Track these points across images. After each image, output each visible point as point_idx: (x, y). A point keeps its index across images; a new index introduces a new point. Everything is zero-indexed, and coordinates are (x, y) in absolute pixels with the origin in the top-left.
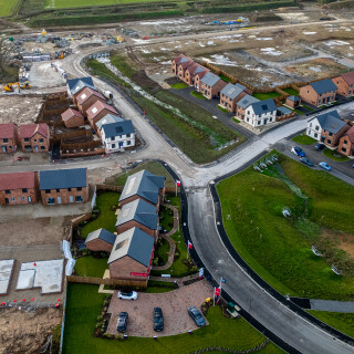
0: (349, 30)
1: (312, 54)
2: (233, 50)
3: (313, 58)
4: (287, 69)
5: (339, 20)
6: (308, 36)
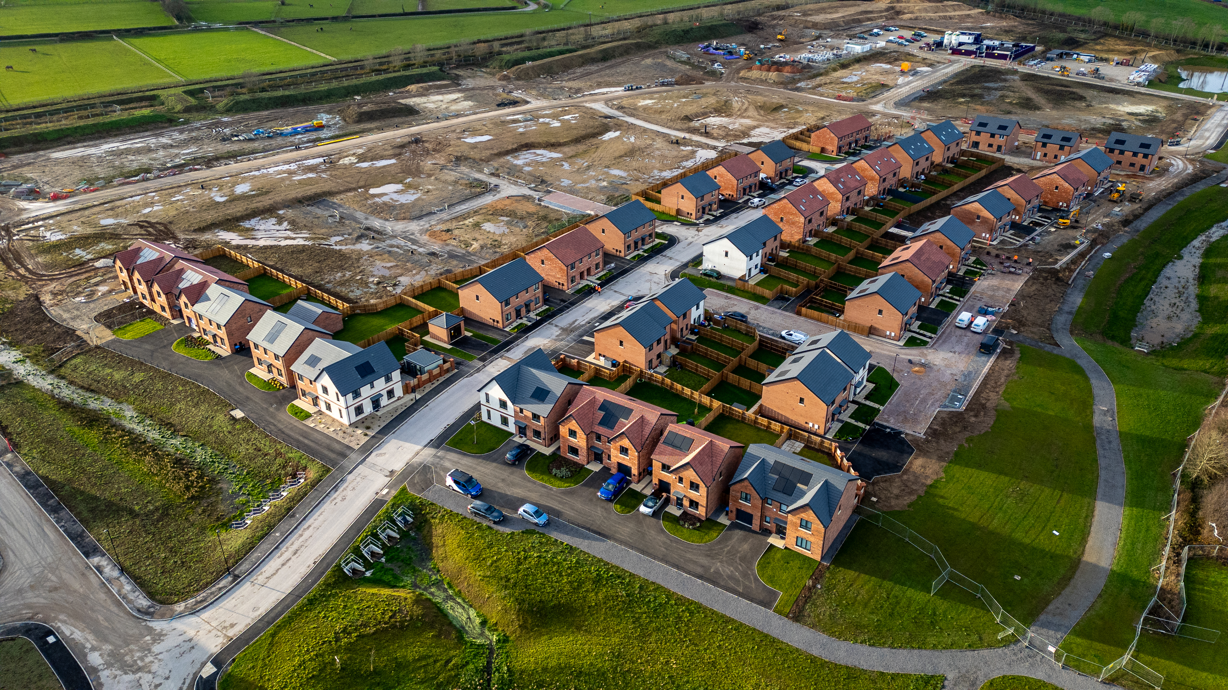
0: (557, 124)
1: (486, 189)
3: (488, 200)
4: (433, 234)
5: (535, 104)
6: (474, 146)
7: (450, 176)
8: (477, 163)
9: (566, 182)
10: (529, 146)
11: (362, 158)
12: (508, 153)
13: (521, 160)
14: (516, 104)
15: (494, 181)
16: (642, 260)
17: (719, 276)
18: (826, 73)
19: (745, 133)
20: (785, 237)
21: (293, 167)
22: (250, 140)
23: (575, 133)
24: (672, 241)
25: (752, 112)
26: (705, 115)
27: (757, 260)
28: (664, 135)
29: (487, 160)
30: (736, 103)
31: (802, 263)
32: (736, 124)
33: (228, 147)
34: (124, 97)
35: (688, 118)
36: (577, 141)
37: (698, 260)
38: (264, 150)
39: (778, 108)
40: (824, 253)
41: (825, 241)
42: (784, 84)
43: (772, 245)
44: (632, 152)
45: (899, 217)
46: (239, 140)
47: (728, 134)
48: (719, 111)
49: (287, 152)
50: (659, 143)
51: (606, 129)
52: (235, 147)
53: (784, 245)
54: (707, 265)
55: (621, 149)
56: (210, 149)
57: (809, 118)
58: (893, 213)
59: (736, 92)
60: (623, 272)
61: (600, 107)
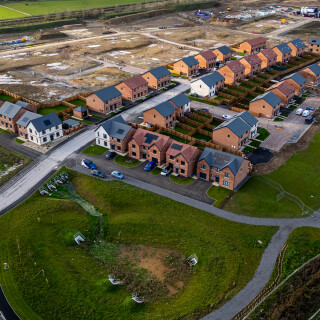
0: (129, 41)
1: (97, 65)
2: (17, 68)
3: (98, 69)
4: (75, 81)
5: (119, 33)
6: (93, 49)
7: (83, 59)
8: (94, 55)
9: (132, 62)
10: (117, 49)
11: (43, 53)
12: (107, 51)
13: (113, 54)
14: (111, 33)
16: (165, 90)
17: (197, 96)
18: (248, 23)
19: (211, 45)
23: (137, 44)
24: (178, 84)
25: (215, 37)
26: (194, 38)
28: (176, 46)
29: (99, 54)
30: (208, 34)
32: (209, 42)
35: (186, 39)
36: (138, 47)
37: (188, 91)
39: (226, 36)
42: (230, 27)
44: (162, 52)
47: (204, 46)
48: (200, 37)
50: (174, 48)
51: (151, 43)
53: (225, 85)
55: (157, 50)
57: (240, 40)
59: (208, 30)
61: (148, 35)
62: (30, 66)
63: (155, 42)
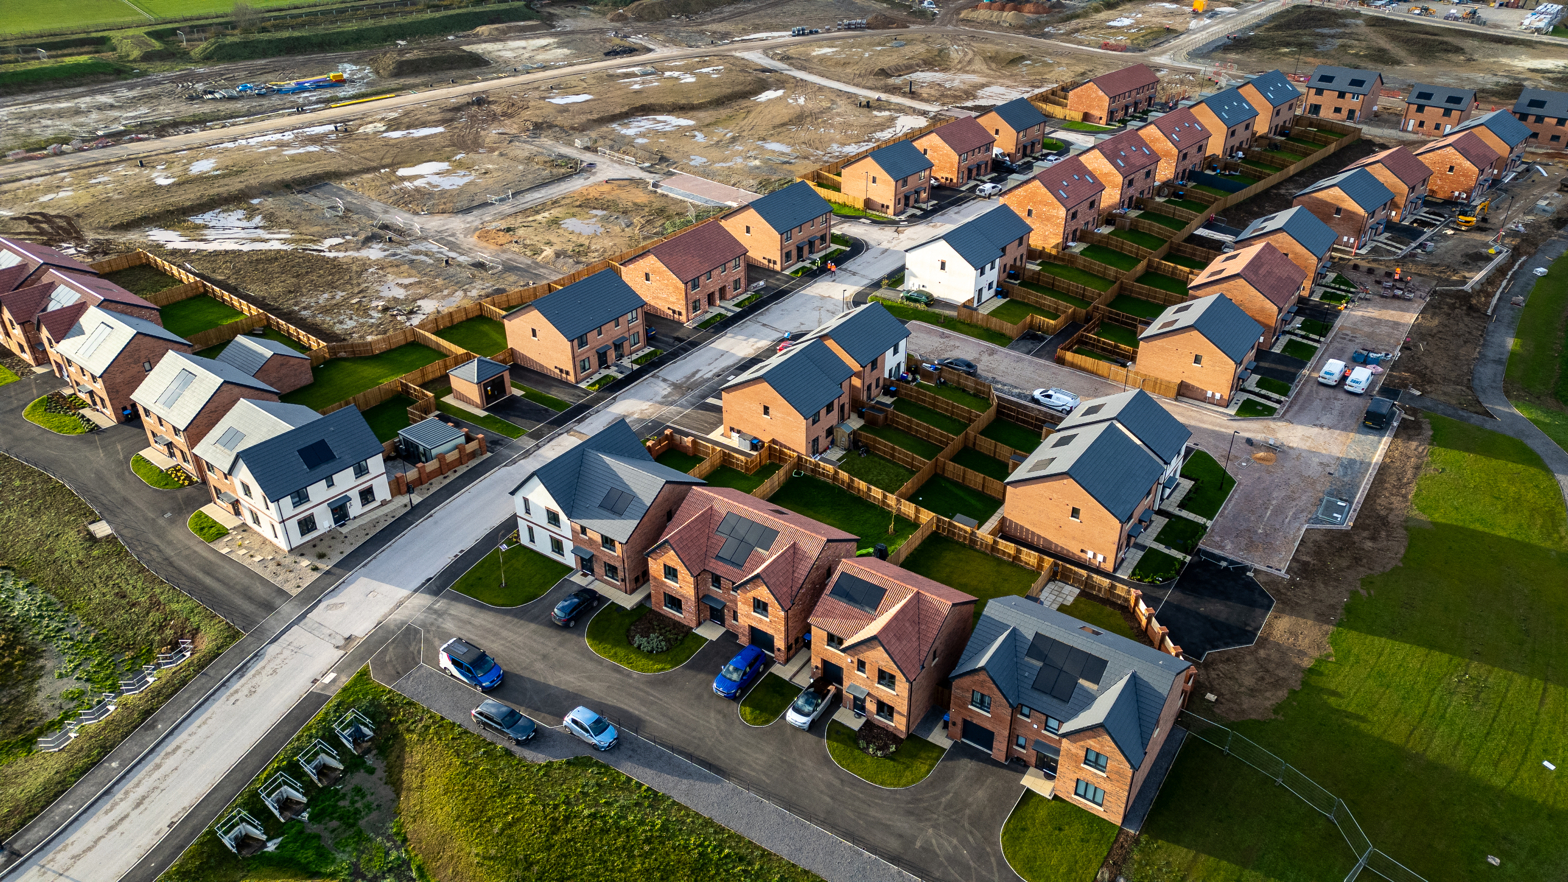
0: (689, 79)
1: (576, 169)
2: (287, 186)
3: (576, 185)
4: (484, 235)
5: (660, 52)
6: (564, 109)
7: (523, 150)
8: (567, 132)
9: (698, 161)
10: (646, 110)
11: (393, 125)
12: (614, 118)
13: (633, 129)
14: (631, 51)
15: (588, 157)
16: (811, 275)
17: (931, 301)
18: (1085, 14)
19: (970, 94)
20: (1036, 241)
21: (288, 136)
22: (231, 98)
23: (716, 92)
24: (857, 247)
25: (979, 65)
26: (910, 68)
27: (992, 275)
28: (849, 95)
29: (582, 129)
30: (955, 53)
31: (1064, 281)
32: (957, 80)
33: (197, 109)
34: (58, 39)
35: (884, 73)
36: (719, 102)
37: (897, 277)
38: (249, 114)
39: (1017, 60)
40: (1097, 265)
41: (1097, 247)
42: (1026, 29)
43: (1014, 252)
44: (800, 119)
45: (1211, 212)
46: (214, 99)
47: (943, 95)
48: (929, 64)
49: (283, 115)
50: (842, 106)
51: (764, 86)
52: (207, 108)
53: (1033, 254)
54: (912, 284)
55: (783, 113)
56: (166, 111)
57: (1064, 73)
58: (1201, 206)
59: (955, 39)
60: (779, 295)
61: (756, 57)
62: (338, 175)
63: (780, 84)
